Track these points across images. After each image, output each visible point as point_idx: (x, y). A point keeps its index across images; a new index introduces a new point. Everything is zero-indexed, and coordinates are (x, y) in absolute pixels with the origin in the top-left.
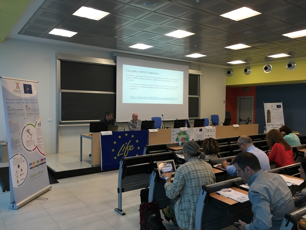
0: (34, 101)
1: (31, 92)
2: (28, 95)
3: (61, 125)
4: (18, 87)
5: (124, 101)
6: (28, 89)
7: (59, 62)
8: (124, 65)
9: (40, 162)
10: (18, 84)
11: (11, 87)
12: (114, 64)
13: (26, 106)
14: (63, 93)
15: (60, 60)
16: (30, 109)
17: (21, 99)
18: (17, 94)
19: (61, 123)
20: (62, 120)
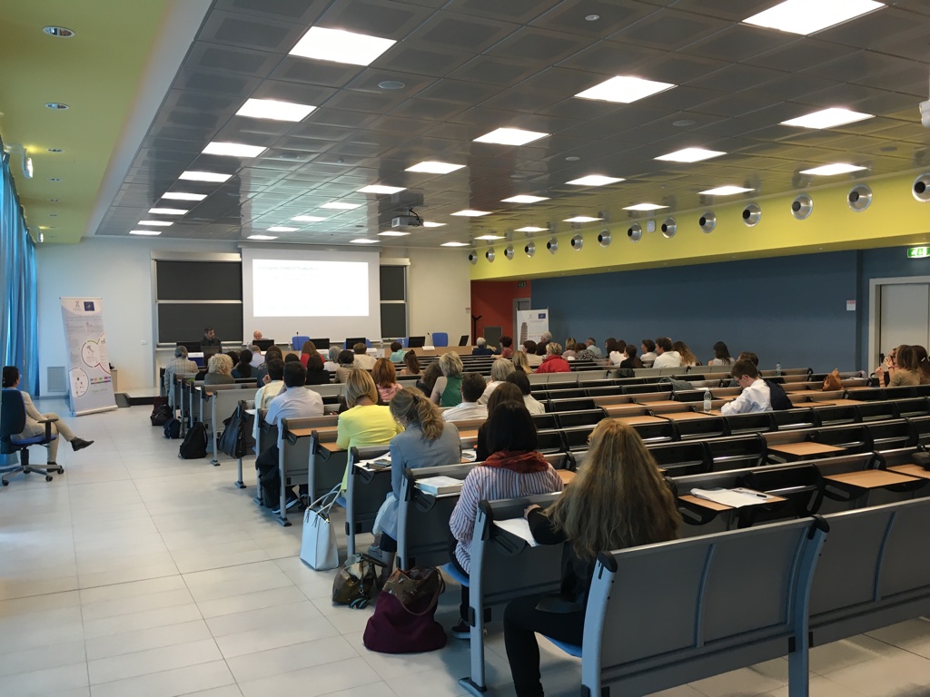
0: (97, 318)
1: (92, 309)
2: (90, 313)
3: (158, 349)
4: (77, 305)
5: (257, 313)
6: (89, 306)
7: (154, 264)
8: (254, 261)
9: (104, 380)
10: (77, 303)
11: (70, 307)
12: (239, 260)
13: (87, 323)
14: (160, 305)
15: (155, 260)
16: (91, 326)
17: (81, 317)
18: (77, 313)
19: (158, 346)
20: (160, 342)
